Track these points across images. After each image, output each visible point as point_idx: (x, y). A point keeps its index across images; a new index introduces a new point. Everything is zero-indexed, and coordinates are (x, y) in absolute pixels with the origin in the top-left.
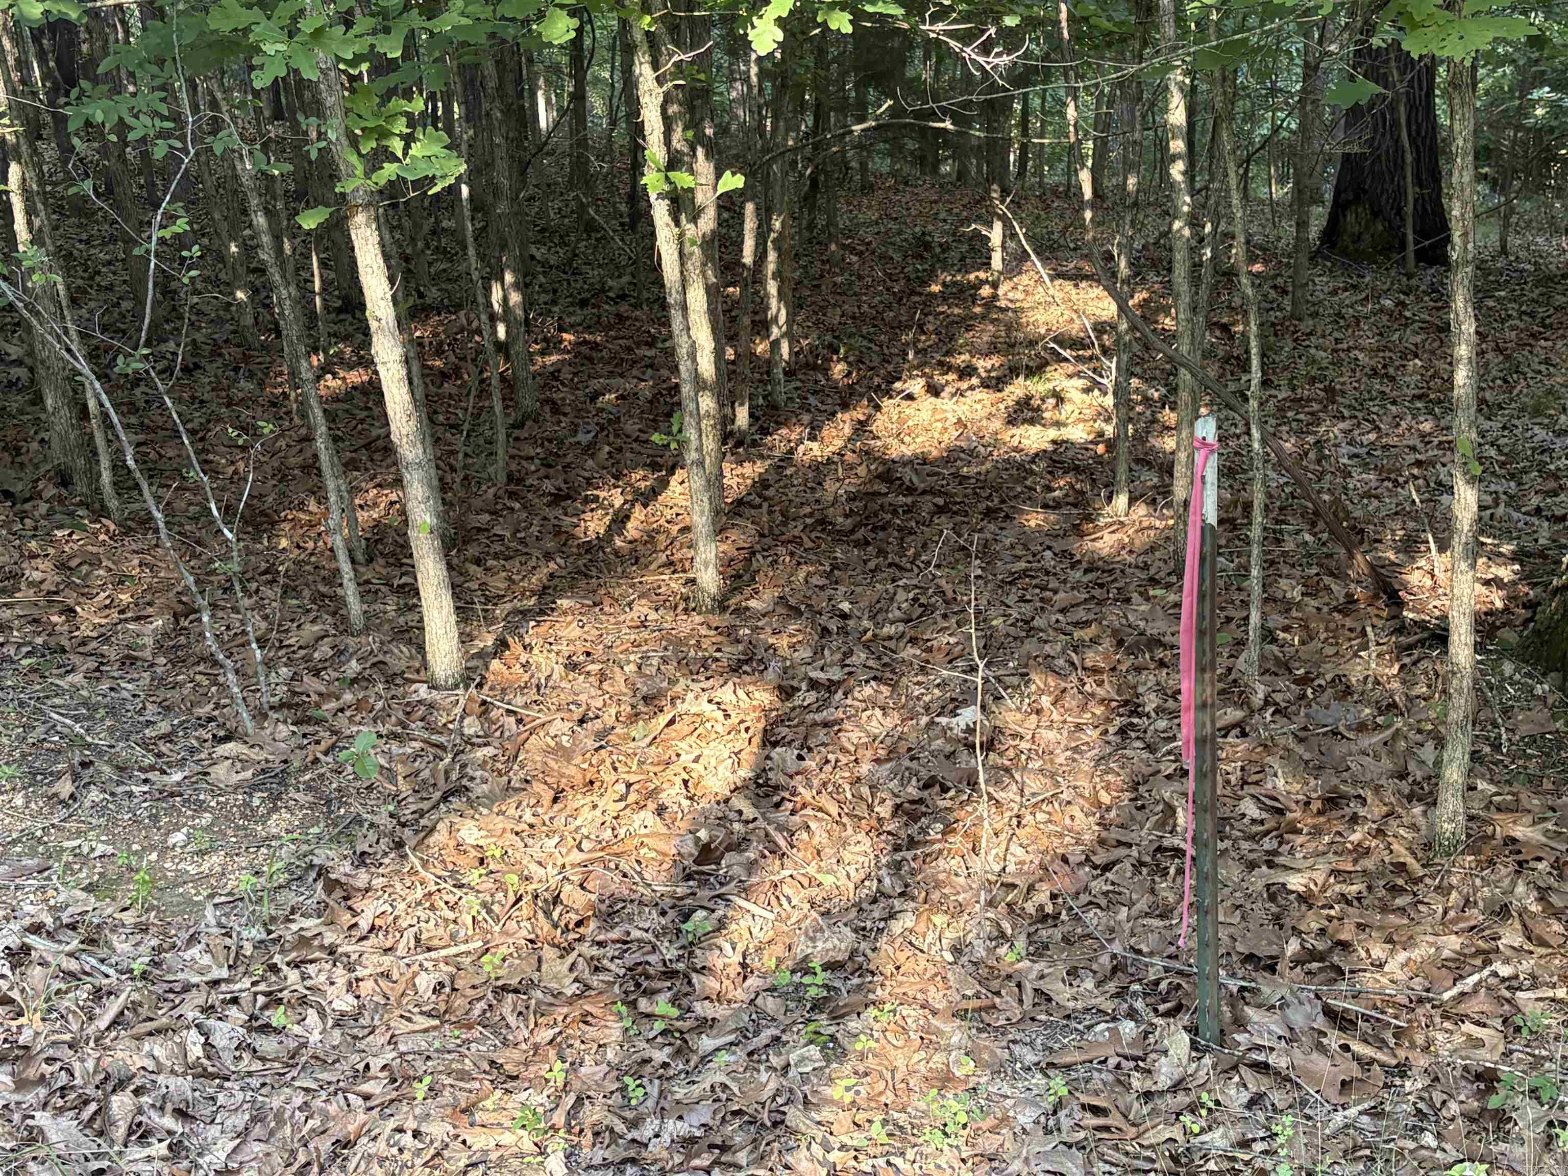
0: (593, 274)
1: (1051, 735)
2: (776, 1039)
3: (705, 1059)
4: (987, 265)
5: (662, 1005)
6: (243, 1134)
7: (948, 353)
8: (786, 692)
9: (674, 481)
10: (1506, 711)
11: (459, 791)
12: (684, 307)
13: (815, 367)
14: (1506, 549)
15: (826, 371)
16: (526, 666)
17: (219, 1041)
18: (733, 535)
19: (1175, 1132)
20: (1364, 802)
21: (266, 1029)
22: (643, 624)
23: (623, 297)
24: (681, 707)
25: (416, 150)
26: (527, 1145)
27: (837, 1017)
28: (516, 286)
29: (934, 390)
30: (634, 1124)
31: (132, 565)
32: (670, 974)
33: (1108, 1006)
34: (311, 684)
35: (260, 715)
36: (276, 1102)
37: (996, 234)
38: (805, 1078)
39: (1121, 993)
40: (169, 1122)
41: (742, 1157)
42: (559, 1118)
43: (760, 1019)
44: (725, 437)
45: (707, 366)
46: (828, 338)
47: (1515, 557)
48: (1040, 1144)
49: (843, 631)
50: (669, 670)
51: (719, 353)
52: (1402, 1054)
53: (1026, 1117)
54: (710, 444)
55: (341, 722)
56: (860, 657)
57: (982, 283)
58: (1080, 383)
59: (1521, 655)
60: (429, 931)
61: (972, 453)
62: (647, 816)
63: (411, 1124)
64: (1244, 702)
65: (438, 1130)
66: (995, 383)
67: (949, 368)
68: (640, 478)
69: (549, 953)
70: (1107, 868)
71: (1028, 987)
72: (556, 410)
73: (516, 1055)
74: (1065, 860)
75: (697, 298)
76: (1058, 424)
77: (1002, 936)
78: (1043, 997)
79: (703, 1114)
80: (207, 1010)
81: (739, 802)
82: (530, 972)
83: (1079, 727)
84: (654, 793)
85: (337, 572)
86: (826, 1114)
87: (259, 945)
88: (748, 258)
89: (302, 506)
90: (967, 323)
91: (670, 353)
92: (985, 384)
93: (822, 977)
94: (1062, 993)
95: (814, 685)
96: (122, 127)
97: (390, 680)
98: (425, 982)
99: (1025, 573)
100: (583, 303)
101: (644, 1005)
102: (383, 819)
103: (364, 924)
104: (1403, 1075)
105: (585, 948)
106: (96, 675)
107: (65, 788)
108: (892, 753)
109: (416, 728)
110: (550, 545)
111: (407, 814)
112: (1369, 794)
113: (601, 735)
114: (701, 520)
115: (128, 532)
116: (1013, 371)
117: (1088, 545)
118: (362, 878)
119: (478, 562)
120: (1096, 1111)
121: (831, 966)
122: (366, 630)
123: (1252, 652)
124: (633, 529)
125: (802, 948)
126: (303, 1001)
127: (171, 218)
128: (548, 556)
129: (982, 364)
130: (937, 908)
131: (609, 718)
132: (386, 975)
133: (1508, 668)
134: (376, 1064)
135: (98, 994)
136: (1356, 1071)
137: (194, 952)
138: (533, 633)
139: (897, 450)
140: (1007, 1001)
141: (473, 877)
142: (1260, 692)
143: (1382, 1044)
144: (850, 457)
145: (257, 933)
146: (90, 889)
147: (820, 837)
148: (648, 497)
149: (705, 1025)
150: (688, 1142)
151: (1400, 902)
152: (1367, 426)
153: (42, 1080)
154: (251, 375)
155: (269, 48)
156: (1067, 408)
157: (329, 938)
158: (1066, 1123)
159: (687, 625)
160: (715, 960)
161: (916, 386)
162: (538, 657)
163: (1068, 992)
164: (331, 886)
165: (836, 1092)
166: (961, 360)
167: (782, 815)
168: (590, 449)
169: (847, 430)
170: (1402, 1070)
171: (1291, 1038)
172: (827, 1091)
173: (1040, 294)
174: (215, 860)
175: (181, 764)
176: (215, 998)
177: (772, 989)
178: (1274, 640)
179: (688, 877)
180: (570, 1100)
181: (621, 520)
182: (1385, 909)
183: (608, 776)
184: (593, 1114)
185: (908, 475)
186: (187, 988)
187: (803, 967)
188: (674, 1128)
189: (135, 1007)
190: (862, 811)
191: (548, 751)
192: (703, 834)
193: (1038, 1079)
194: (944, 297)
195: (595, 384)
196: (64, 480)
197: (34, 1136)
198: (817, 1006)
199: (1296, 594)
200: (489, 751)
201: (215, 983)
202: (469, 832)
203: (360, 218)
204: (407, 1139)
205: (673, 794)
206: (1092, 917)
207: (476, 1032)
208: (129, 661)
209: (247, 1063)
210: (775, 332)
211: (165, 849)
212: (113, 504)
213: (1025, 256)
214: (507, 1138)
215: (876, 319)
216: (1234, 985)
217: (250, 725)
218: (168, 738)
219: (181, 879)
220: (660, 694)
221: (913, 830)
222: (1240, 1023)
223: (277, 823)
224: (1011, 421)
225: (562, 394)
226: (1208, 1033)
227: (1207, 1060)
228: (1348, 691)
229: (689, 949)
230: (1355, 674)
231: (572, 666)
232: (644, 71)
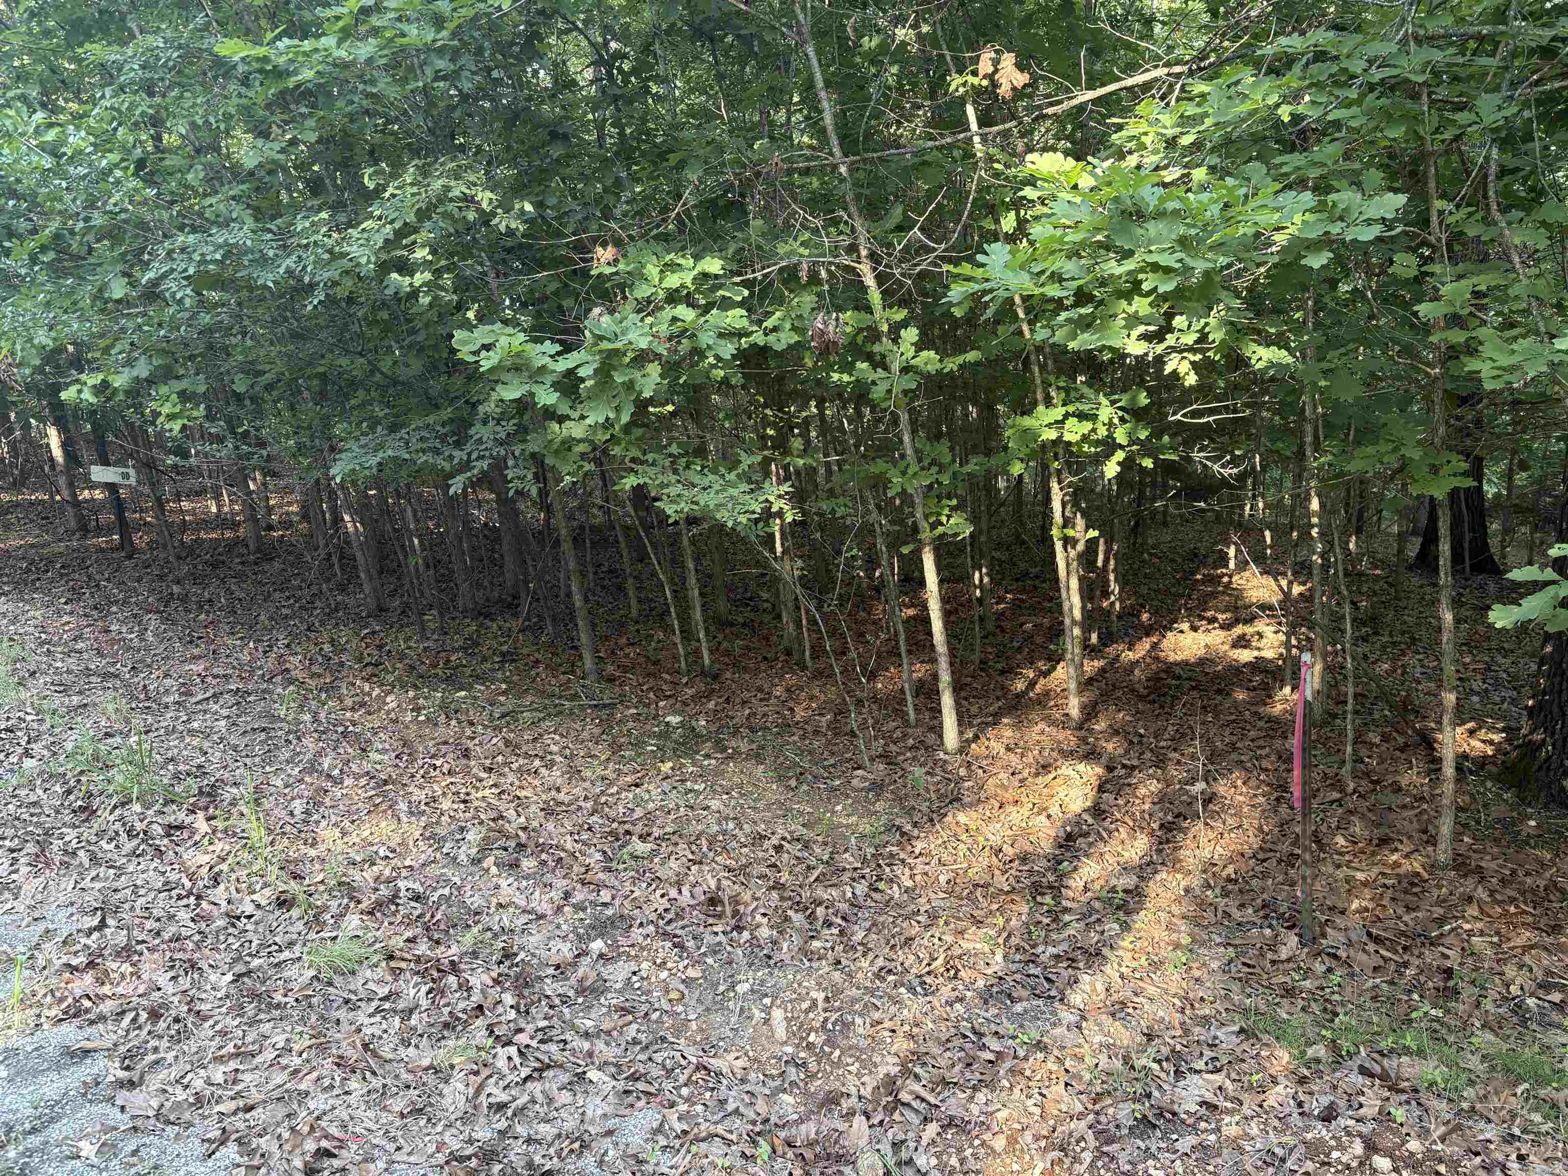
0: (1023, 566)
1: (1241, 798)
2: (1099, 920)
3: (1066, 924)
4: (1226, 566)
5: (1048, 899)
6: (869, 930)
7: (1204, 610)
8: (1110, 769)
9: (1059, 667)
10: (1485, 806)
11: (958, 800)
12: (1068, 588)
13: (1132, 615)
14: (1500, 725)
15: (1138, 616)
16: (987, 748)
17: (858, 892)
18: (1087, 693)
19: (1287, 979)
20: (1401, 842)
21: (876, 890)
22: (1043, 733)
23: (1037, 577)
24: (1059, 772)
25: (952, 521)
26: (987, 949)
27: (1128, 913)
28: (987, 574)
29: (1194, 629)
30: (1033, 947)
31: (816, 692)
32: (1051, 887)
33: (1259, 922)
34: (893, 747)
35: (872, 760)
36: (881, 919)
37: (1232, 552)
38: (1111, 937)
39: (1266, 917)
40: (839, 921)
41: (1081, 965)
42: (1001, 941)
43: (1092, 911)
44: (1085, 647)
45: (1077, 614)
46: (1141, 601)
47: (1503, 730)
48: (1219, 976)
49: (1140, 743)
50: (1055, 754)
51: (1083, 608)
52: (1406, 958)
53: (1215, 965)
54: (1077, 651)
55: (906, 765)
56: (1148, 755)
57: (1224, 575)
58: (1272, 629)
59: (1497, 779)
60: (945, 857)
61: (1212, 661)
62: (1043, 818)
63: (937, 935)
64: (1342, 791)
65: (949, 938)
66: (1226, 627)
67: (1203, 618)
68: (1042, 665)
69: (997, 872)
70: (1264, 861)
71: (1220, 910)
72: (1003, 630)
73: (982, 913)
74: (1243, 855)
75: (1074, 583)
76: (1259, 649)
77: (1209, 886)
78: (1227, 914)
79: (1064, 946)
80: (853, 880)
81: (1085, 816)
82: (988, 878)
83: (1255, 795)
84: (1045, 809)
85: (905, 700)
86: (1120, 953)
87: (873, 855)
88: (1100, 563)
89: (887, 670)
90: (1214, 595)
91: (1060, 605)
92: (1222, 627)
93: (1121, 895)
94: (1236, 914)
95: (1124, 766)
96: (833, 511)
97: (926, 749)
98: (943, 879)
99: (1234, 721)
100: (1017, 580)
101: (1039, 898)
102: (924, 809)
103: (917, 851)
104: (1406, 967)
105: (1013, 872)
106: (803, 737)
107: (793, 783)
108: (1161, 801)
109: (938, 770)
110: (999, 693)
111: (934, 807)
112: (1405, 840)
113: (1021, 781)
114: (1073, 686)
115: (815, 677)
116: (1237, 621)
117: (1268, 709)
118: (916, 832)
119: (966, 699)
120: (1249, 966)
121: (1125, 891)
122: (916, 726)
123: (1348, 766)
124: (1038, 688)
125: (1114, 882)
126: (891, 881)
127: (850, 549)
128: (998, 699)
129: (1221, 617)
130: (1179, 871)
131: (1025, 774)
132: (926, 874)
133: (1489, 784)
134: (923, 909)
135: (809, 868)
136: (1382, 963)
137: (847, 855)
138: (990, 733)
139: (1172, 657)
140: (1209, 915)
141: (964, 837)
142: (1352, 786)
143: (1396, 952)
144: (1148, 660)
145: (872, 850)
146: (804, 825)
147: (1124, 835)
148: (1046, 674)
149: (1066, 910)
150: (1057, 957)
151: (1415, 890)
152: (1432, 658)
153: (790, 898)
154: (864, 610)
155: (894, 480)
156: (1264, 640)
157: (902, 856)
158: (1234, 969)
159: (1061, 735)
160: (1071, 883)
161: (1185, 626)
162: (992, 743)
163: (1239, 914)
164: (903, 834)
165: (1126, 944)
166: (1209, 614)
167: (1106, 824)
168: (1019, 650)
169: (1148, 647)
170: (1406, 965)
171: (1350, 944)
172: (1121, 943)
173: (1255, 582)
174: (854, 819)
175: (839, 777)
176: (855, 875)
177: (1098, 899)
178: (1363, 762)
179: (1061, 847)
180: (1005, 935)
181: (1032, 684)
182: (1406, 892)
183: (1024, 799)
184: (1014, 941)
185: (1178, 670)
186: (844, 869)
187: (1113, 890)
188: (1051, 950)
189: (824, 875)
190: (1144, 824)
191: (997, 786)
192: (1068, 829)
193: (1222, 949)
194: (1203, 582)
195: (1022, 619)
196: (788, 653)
197: (787, 919)
198: (1119, 908)
199: (1377, 740)
200: (970, 784)
201: (855, 869)
202: (962, 818)
203: (927, 549)
204: (936, 941)
205: (1054, 810)
206: (1254, 882)
207: (965, 902)
208: (816, 732)
209: (869, 903)
210: (1113, 598)
211: (833, 812)
212: (809, 663)
213: (1247, 563)
214: (978, 946)
215: (1167, 592)
216: (1323, 918)
217: (868, 764)
218: (833, 766)
219: (840, 825)
220: (1050, 765)
221: (1169, 835)
222: (1324, 935)
223: (879, 806)
224: (1234, 646)
225: (1007, 625)
226: (1308, 936)
227: (1306, 950)
228: (1400, 789)
229: (1061, 877)
230: (1404, 782)
231: (1008, 749)
232: (1055, 486)
